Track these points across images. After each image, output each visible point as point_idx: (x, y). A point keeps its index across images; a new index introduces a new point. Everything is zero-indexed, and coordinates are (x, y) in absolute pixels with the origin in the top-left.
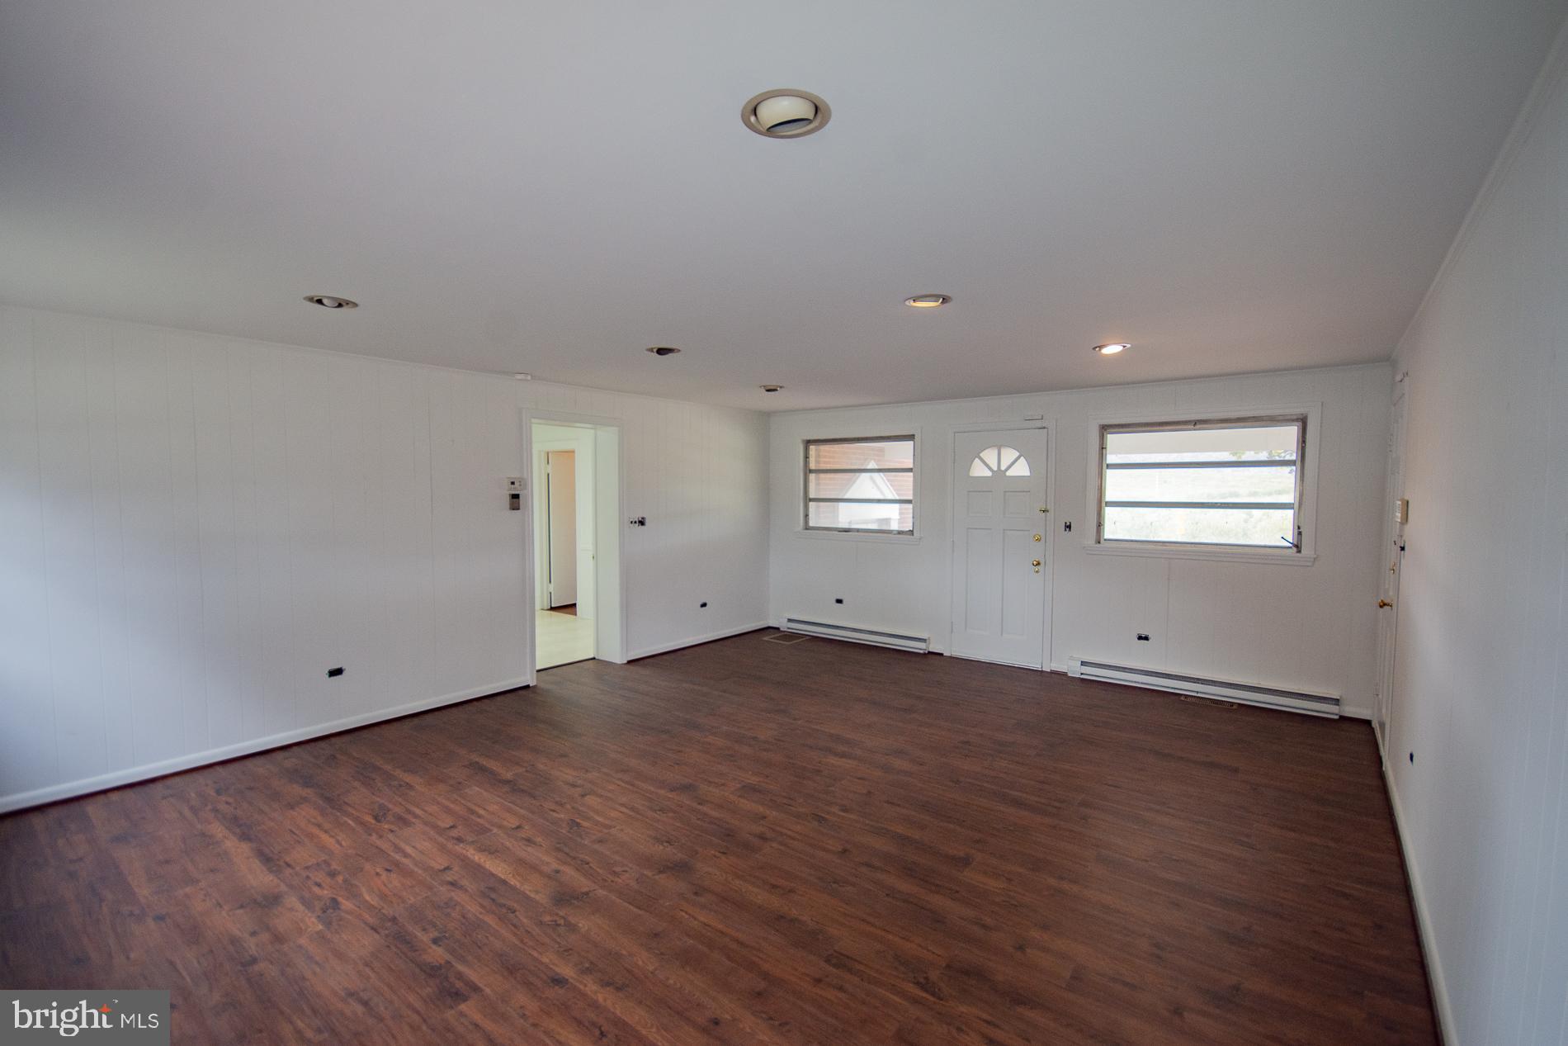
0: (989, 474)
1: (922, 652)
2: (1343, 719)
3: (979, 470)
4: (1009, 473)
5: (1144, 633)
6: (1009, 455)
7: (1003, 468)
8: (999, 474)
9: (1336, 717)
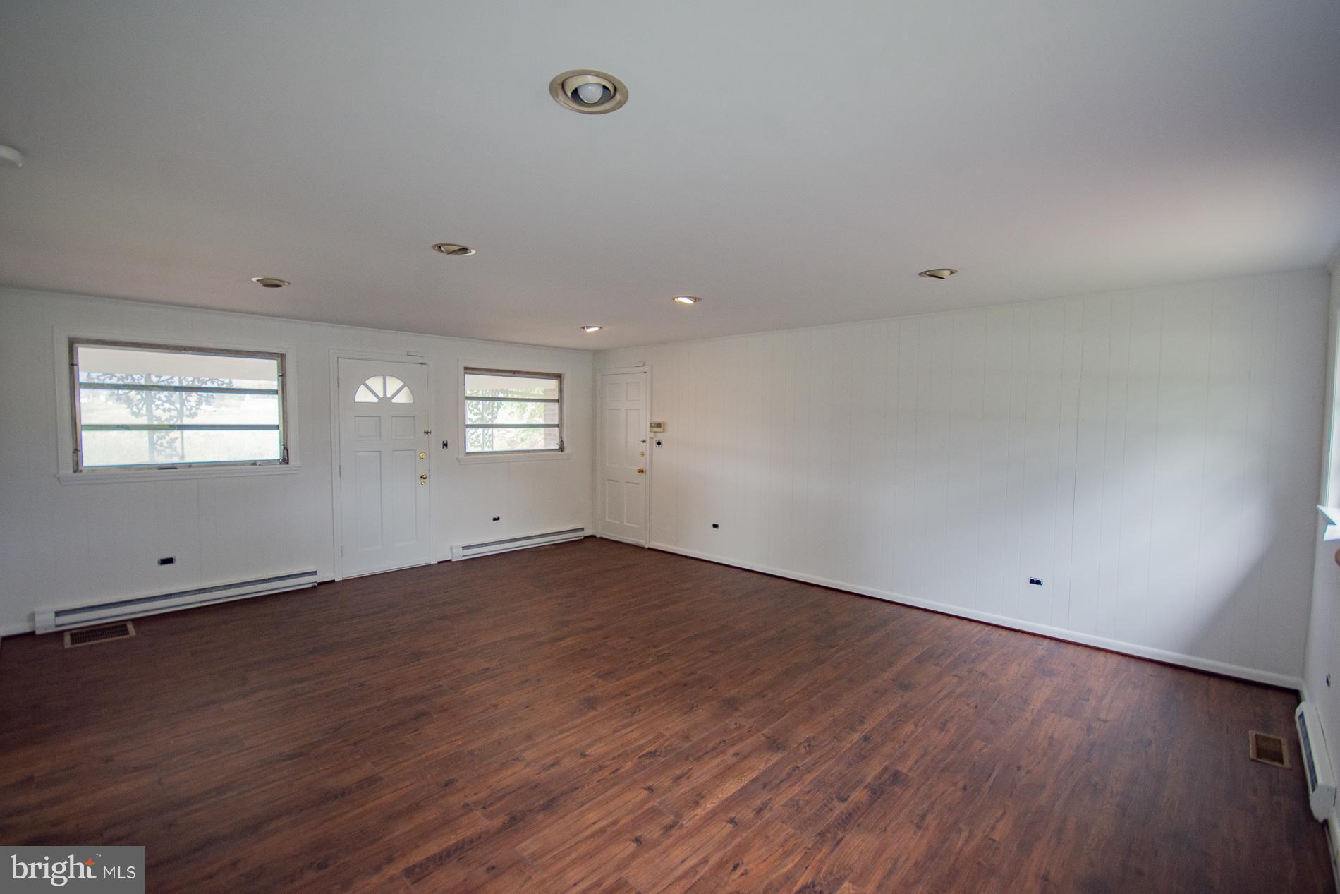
0: (375, 400)
1: (310, 586)
2: (586, 537)
3: (363, 396)
4: (394, 400)
5: (496, 516)
6: (394, 384)
7: (389, 395)
8: (385, 401)
9: (582, 538)
